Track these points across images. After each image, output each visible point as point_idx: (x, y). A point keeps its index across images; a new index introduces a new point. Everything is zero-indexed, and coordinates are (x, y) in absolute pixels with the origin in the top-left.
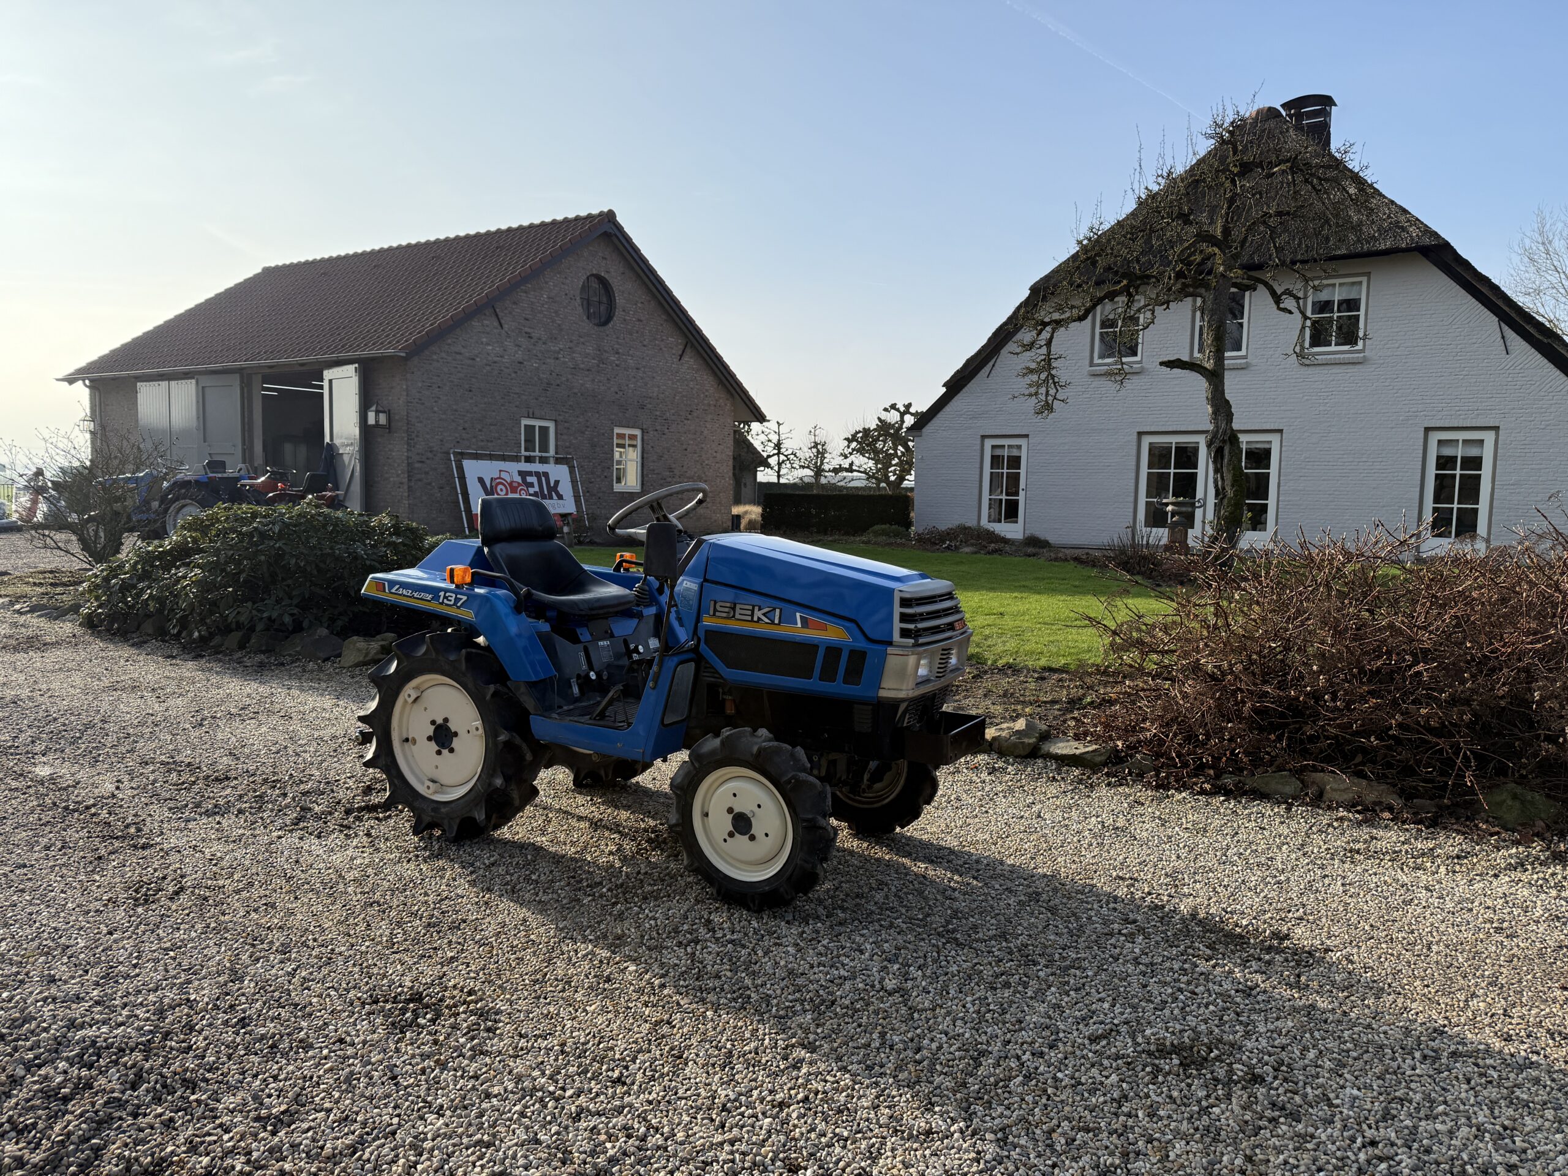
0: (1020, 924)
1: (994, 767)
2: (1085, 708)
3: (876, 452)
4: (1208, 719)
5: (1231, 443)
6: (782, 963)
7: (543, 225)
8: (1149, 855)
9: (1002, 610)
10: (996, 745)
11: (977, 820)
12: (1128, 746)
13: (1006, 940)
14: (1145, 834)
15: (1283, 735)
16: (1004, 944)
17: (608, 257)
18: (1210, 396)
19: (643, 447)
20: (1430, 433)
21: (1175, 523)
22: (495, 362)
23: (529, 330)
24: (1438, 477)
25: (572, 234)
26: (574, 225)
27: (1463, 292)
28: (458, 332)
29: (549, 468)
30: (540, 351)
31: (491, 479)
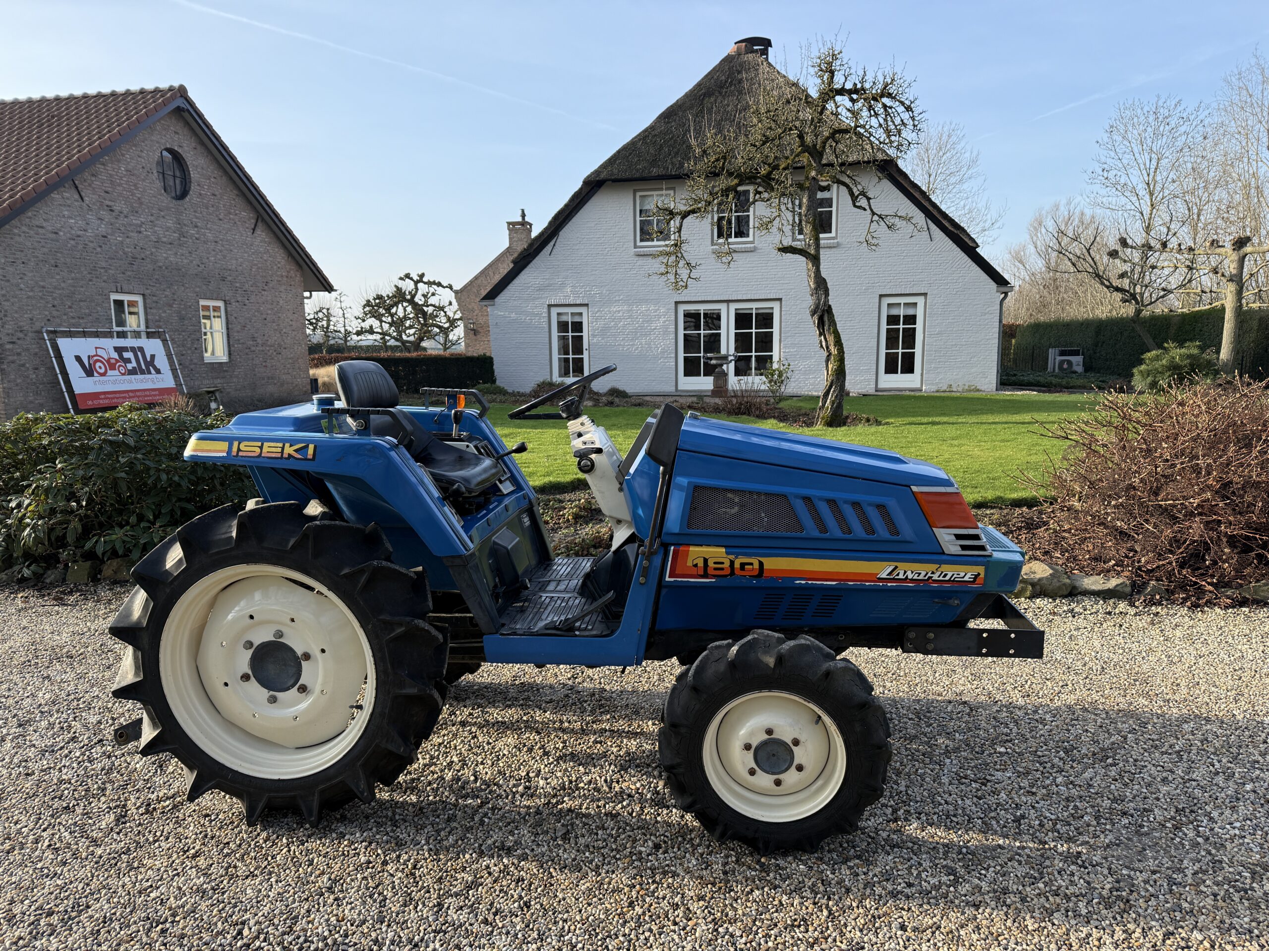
5: (828, 312)
10: (1044, 587)
17: (180, 132)
18: (813, 275)
19: (227, 318)
20: (883, 299)
21: (719, 373)
22: (79, 236)
23: (110, 203)
24: (888, 330)
25: (145, 107)
26: (143, 98)
27: (902, 195)
28: (39, 205)
29: (143, 342)
30: (123, 224)
31: (89, 357)
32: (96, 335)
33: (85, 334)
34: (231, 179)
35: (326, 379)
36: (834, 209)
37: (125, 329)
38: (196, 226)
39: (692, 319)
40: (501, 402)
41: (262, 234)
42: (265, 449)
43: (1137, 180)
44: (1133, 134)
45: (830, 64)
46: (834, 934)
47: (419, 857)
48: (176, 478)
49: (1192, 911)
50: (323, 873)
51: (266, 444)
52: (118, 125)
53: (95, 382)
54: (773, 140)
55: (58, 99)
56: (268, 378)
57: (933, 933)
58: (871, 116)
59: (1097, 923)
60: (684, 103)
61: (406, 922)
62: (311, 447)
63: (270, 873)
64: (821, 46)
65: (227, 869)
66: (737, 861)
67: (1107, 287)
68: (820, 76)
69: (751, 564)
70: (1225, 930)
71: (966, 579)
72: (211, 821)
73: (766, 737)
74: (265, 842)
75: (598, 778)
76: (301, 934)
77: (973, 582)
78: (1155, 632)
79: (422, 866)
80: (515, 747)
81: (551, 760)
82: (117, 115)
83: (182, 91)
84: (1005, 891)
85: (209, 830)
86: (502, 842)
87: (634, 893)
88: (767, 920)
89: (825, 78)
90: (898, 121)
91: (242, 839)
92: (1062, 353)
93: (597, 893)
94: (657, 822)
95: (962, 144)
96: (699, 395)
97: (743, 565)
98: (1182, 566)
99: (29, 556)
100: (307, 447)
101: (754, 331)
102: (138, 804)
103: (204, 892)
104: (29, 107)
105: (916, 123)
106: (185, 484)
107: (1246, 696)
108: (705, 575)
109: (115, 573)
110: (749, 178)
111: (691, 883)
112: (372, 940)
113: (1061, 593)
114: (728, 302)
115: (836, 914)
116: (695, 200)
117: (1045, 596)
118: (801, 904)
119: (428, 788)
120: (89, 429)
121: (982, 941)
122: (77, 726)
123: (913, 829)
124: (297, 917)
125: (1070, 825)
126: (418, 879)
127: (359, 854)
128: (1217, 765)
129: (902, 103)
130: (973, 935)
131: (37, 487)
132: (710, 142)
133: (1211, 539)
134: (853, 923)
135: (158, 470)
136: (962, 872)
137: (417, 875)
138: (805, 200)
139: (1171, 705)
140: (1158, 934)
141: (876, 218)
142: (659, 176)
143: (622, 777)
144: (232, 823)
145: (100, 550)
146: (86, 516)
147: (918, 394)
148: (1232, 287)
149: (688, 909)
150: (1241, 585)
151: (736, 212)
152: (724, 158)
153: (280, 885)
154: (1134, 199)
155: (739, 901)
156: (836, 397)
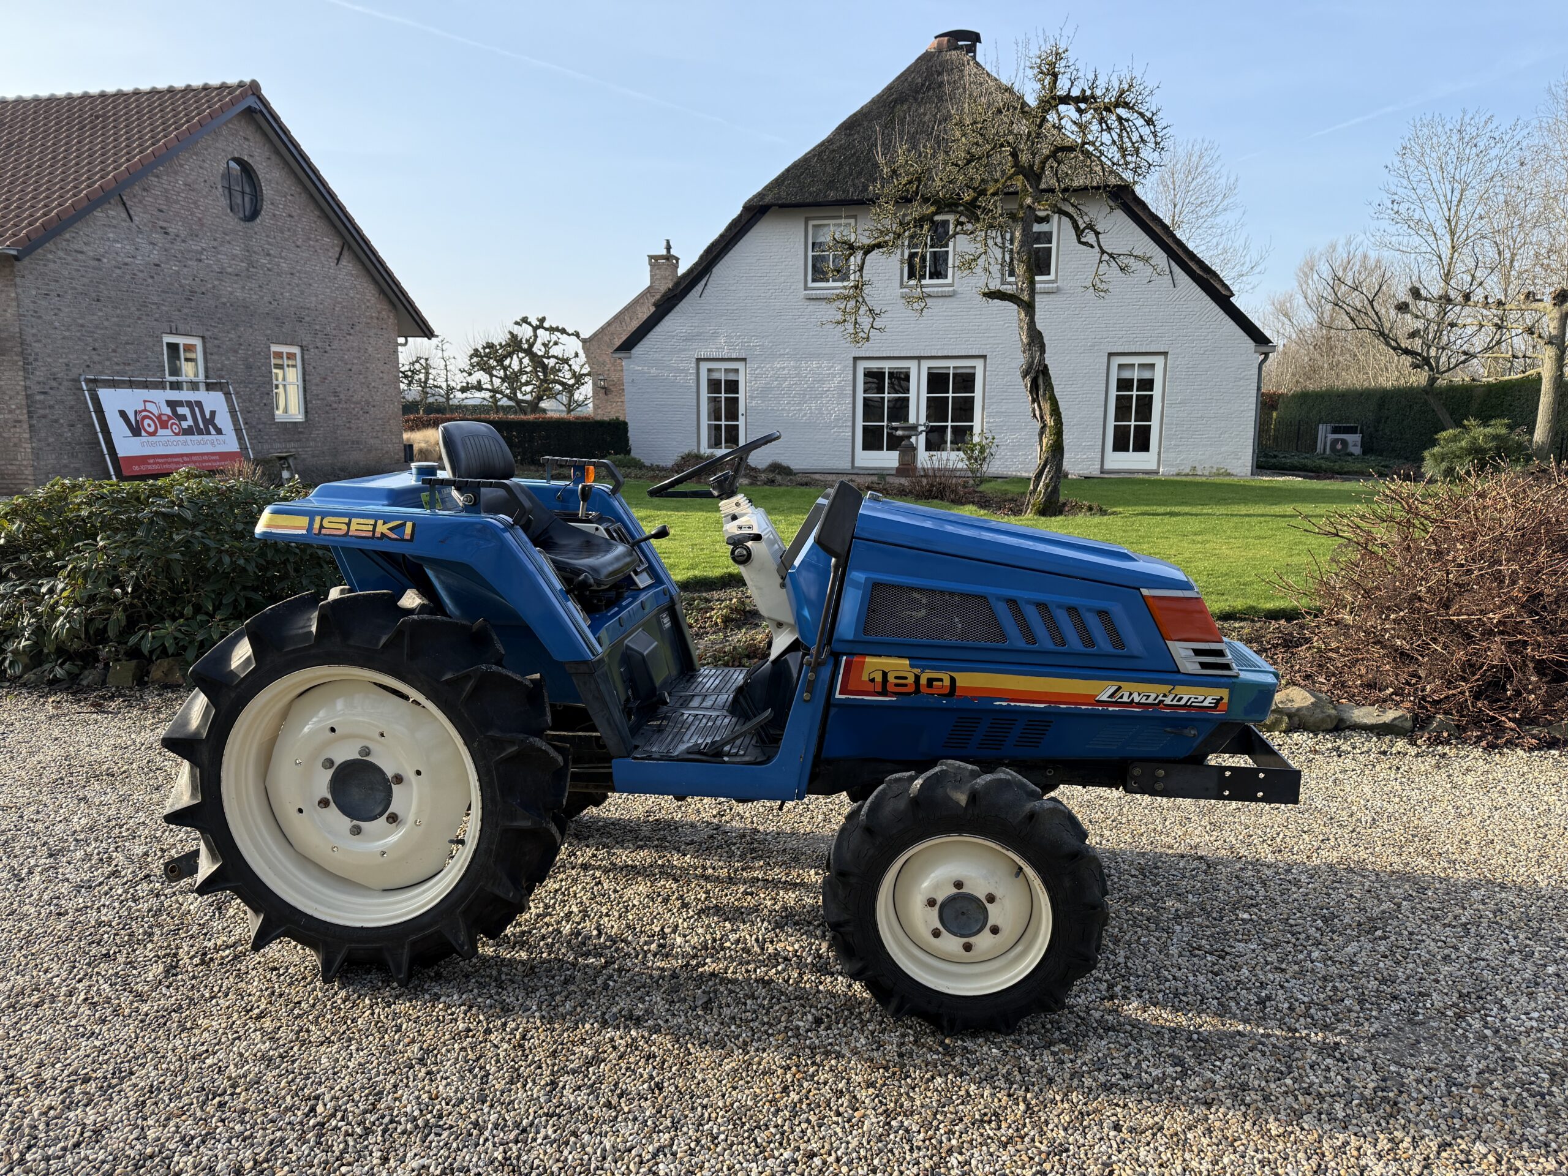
5: (1044, 374)
17: (251, 138)
18: (1025, 327)
19: (304, 368)
20: (1112, 358)
21: (906, 447)
22: (126, 264)
23: (164, 224)
24: (1119, 398)
25: (209, 107)
26: (206, 95)
27: (1139, 229)
28: (78, 225)
29: (201, 395)
30: (180, 251)
31: (136, 412)
32: (146, 385)
33: (131, 384)
34: (312, 196)
35: (423, 445)
36: (1054, 245)
37: (180, 379)
38: (269, 255)
39: (875, 379)
40: (636, 477)
41: (348, 265)
42: (353, 527)
43: (1435, 216)
44: (1431, 158)
45: (1053, 65)
46: (1032, 1133)
47: (530, 1025)
48: (241, 562)
49: (1474, 1119)
50: (413, 1041)
51: (354, 521)
52: (176, 129)
53: (142, 444)
54: (980, 158)
55: (103, 95)
56: (353, 443)
57: (1154, 1135)
58: (1102, 130)
59: (1357, 1129)
60: (870, 112)
61: (512, 1102)
62: (409, 525)
63: (350, 1040)
64: (1042, 42)
65: (298, 1033)
66: (916, 1042)
67: (1394, 349)
68: (1039, 80)
69: (941, 680)
70: (1516, 1142)
71: (1206, 704)
72: (279, 976)
73: (955, 891)
74: (344, 1002)
75: (748, 937)
76: (387, 1113)
77: (1214, 708)
78: (1441, 777)
79: (532, 1037)
80: (648, 896)
81: (691, 913)
82: (174, 116)
83: (254, 88)
84: (1244, 1087)
85: (276, 986)
86: (630, 1011)
87: (789, 1076)
88: (951, 1113)
89: (1046, 82)
90: (1135, 137)
91: (316, 998)
92: (1335, 431)
93: (744, 1074)
94: (818, 991)
95: (1217, 167)
96: (881, 474)
97: (930, 681)
98: (1477, 697)
99: (62, 652)
100: (404, 525)
101: (950, 395)
102: (192, 953)
103: (270, 1060)
104: (68, 104)
105: (1159, 140)
106: (251, 568)
107: (1552, 858)
108: (884, 693)
109: (166, 675)
110: (949, 205)
111: (859, 1066)
112: (471, 1123)
113: (1325, 726)
114: (919, 358)
115: (1036, 1109)
116: (882, 232)
117: (1305, 730)
118: (993, 1095)
119: (542, 943)
120: (138, 499)
121: (1214, 1147)
122: (119, 857)
123: (1132, 1008)
124: (381, 1093)
125: (1327, 1009)
126: (527, 1052)
127: (456, 1021)
128: (1513, 942)
129: (1142, 115)
130: (1203, 1139)
131: (74, 568)
132: (901, 160)
133: (1514, 664)
134: (1056, 1120)
135: (220, 552)
136: (1192, 1062)
137: (526, 1047)
138: (1017, 234)
139: (1458, 867)
140: (1431, 1144)
141: (1105, 257)
142: (837, 201)
143: (777, 936)
144: (304, 978)
145: (146, 647)
146: (132, 605)
147: (1153, 477)
148: (1548, 354)
149: (854, 1097)
150: (1550, 723)
151: (932, 247)
152: (919, 180)
153: (361, 1054)
154: (1431, 239)
155: (917, 1089)
156: (1051, 479)
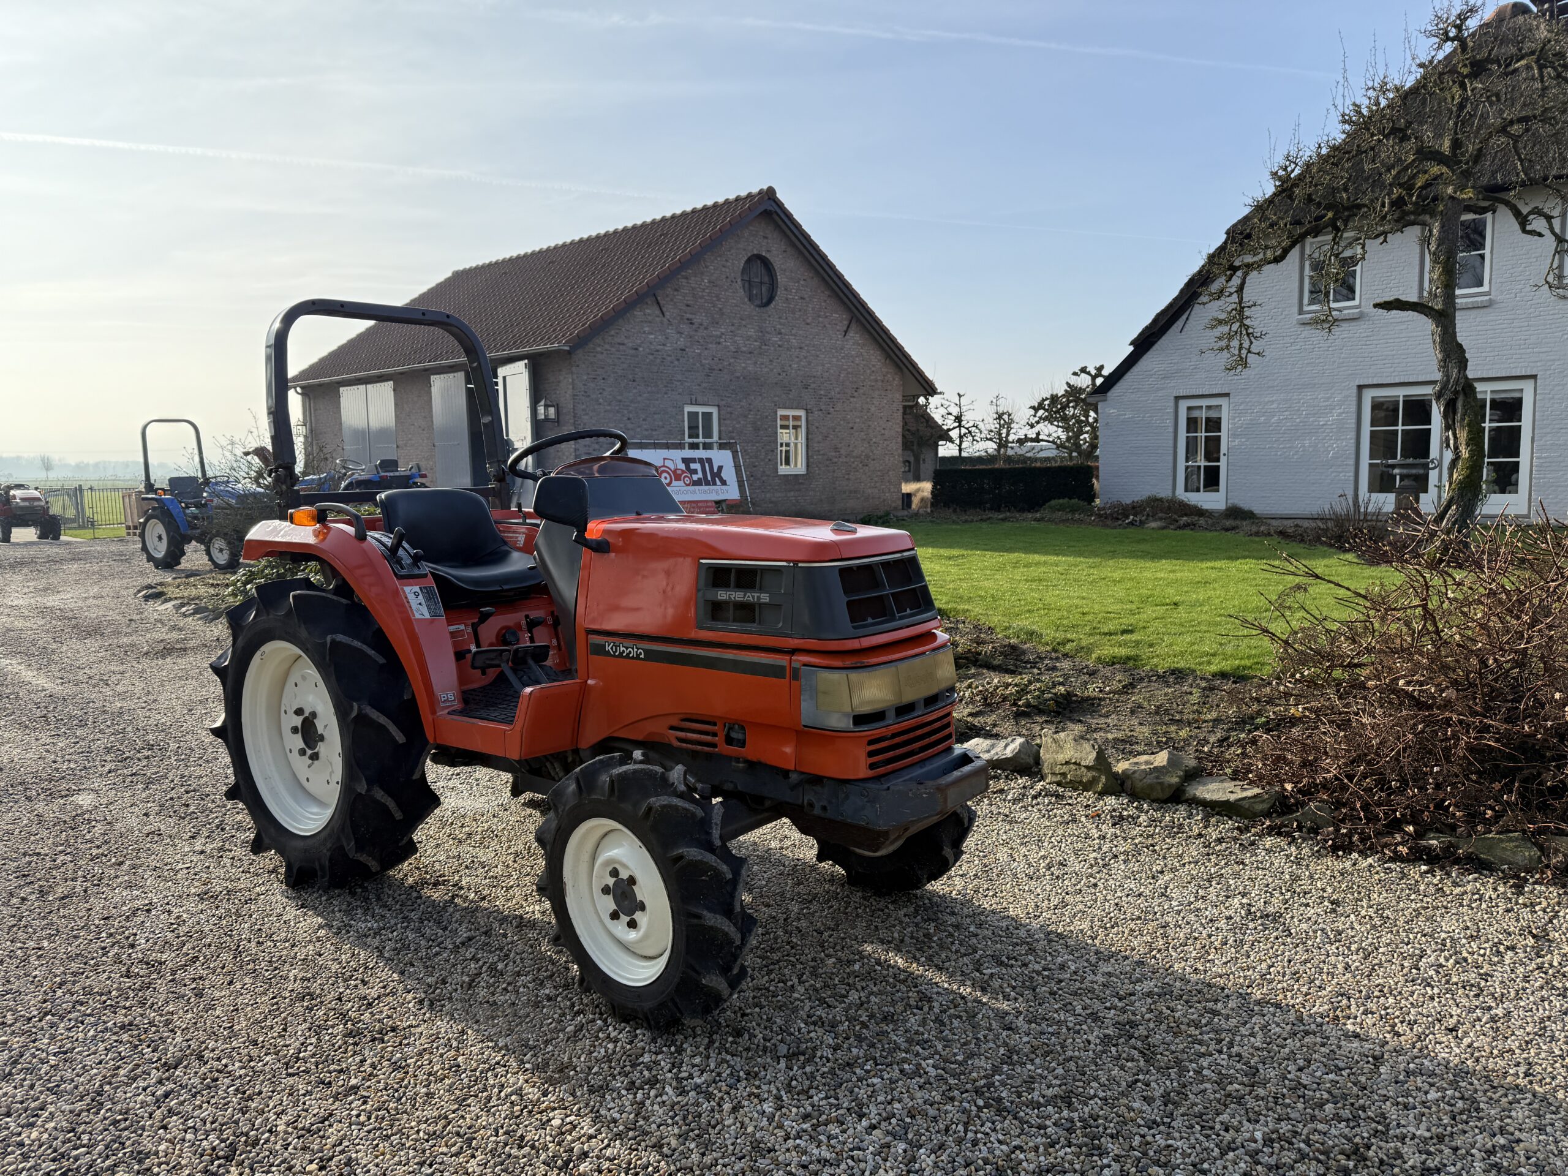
0: (1096, 1079)
1: (1121, 817)
2: (1256, 729)
3: (1065, 419)
4: (1405, 761)
5: (1465, 394)
6: (750, 1129)
7: (705, 208)
8: (1306, 962)
9: (1177, 599)
10: (1128, 784)
11: (1079, 898)
12: (1300, 791)
13: (1070, 1105)
14: (1304, 926)
15: (1512, 782)
16: (1065, 1113)
17: (768, 235)
18: (1440, 341)
19: (807, 428)
21: (1405, 487)
22: (658, 351)
23: (690, 316)
25: (731, 215)
26: (735, 206)
28: (619, 323)
30: (702, 336)
32: (667, 446)
37: (696, 441)
38: (780, 333)
39: (1384, 411)
41: (855, 337)
52: (702, 237)
82: (707, 227)
83: (769, 194)
141: (1564, 246)
